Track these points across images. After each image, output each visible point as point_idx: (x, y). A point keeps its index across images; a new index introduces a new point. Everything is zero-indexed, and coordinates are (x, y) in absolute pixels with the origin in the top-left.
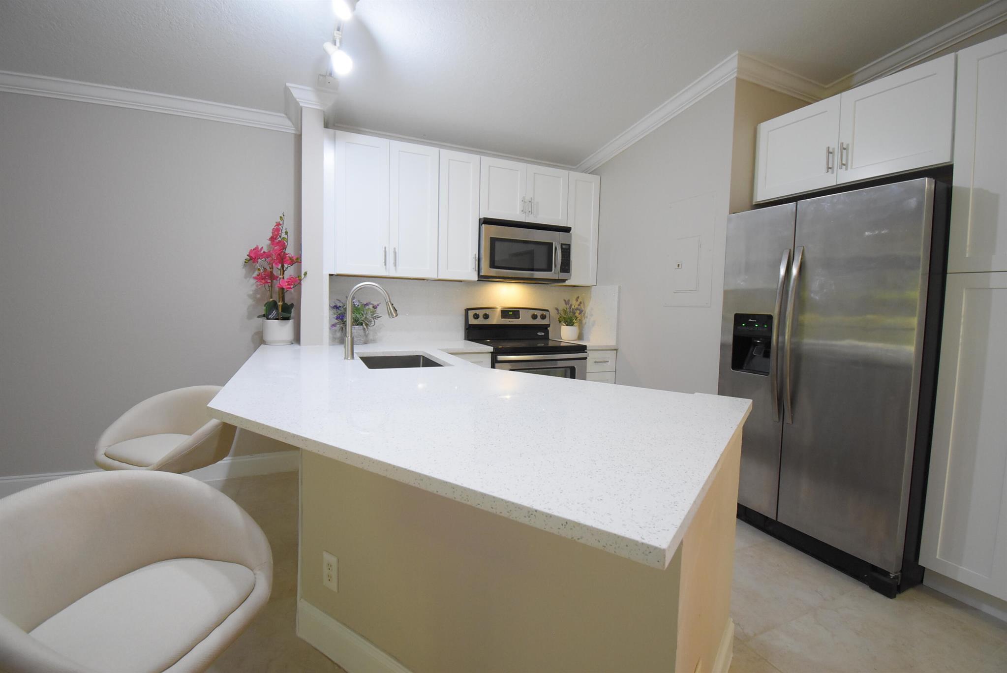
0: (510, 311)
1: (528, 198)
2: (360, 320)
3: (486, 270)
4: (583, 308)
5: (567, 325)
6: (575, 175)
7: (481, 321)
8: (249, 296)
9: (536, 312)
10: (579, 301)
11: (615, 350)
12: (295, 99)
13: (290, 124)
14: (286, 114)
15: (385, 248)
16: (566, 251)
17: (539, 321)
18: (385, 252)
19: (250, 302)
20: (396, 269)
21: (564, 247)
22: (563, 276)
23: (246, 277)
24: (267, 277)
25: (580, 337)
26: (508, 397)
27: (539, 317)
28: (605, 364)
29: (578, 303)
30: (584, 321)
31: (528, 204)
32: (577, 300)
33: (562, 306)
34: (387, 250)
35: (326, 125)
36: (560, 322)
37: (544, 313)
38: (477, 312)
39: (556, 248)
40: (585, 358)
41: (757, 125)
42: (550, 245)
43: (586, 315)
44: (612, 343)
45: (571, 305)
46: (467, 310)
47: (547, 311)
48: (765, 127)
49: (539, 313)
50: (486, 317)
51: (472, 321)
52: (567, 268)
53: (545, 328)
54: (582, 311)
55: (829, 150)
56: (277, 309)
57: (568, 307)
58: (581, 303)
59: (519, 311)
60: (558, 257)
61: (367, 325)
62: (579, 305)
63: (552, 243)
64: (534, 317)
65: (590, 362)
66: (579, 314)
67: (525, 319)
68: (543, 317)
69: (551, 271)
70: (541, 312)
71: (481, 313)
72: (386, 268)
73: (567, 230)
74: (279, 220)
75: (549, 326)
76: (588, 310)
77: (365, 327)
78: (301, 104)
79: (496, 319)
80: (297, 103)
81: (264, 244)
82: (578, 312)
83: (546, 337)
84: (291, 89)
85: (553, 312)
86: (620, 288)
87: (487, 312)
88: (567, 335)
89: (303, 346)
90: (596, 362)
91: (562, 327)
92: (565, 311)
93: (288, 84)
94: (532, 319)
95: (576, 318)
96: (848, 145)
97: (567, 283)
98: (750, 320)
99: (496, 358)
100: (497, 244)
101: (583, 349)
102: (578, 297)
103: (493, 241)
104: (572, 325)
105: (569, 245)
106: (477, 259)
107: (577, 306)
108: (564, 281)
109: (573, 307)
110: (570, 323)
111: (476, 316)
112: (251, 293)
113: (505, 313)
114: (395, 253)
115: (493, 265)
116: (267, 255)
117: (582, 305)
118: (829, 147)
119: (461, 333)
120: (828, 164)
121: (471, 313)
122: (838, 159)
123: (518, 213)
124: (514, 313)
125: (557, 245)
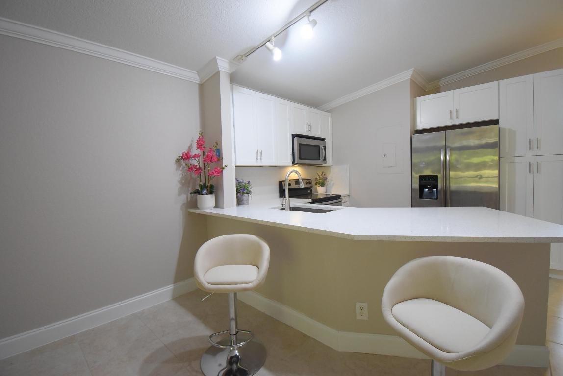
1: (308, 124)
3: (297, 160)
5: (320, 186)
8: (179, 181)
9: (307, 181)
11: (348, 196)
12: (218, 66)
13: (198, 78)
14: (198, 72)
15: (257, 150)
17: (308, 185)
18: (257, 153)
19: (179, 185)
20: (261, 161)
21: (324, 147)
22: (323, 162)
23: (176, 170)
27: (308, 183)
31: (309, 127)
35: (231, 81)
39: (321, 149)
40: (341, 201)
41: (415, 98)
42: (319, 147)
43: (328, 180)
44: (347, 192)
46: (280, 182)
47: (312, 180)
48: (419, 100)
52: (325, 158)
53: (310, 188)
56: (207, 188)
64: (306, 183)
66: (326, 180)
68: (310, 183)
69: (320, 160)
70: (309, 180)
72: (257, 161)
75: (312, 187)
76: (329, 178)
79: (293, 185)
80: (219, 69)
83: (311, 193)
84: (217, 60)
86: (349, 166)
91: (318, 187)
93: (217, 57)
96: (458, 110)
97: (325, 165)
98: (427, 178)
100: (302, 147)
102: (323, 172)
103: (300, 145)
104: (323, 186)
105: (326, 147)
106: (292, 155)
108: (323, 164)
110: (322, 184)
112: (180, 179)
114: (261, 153)
115: (300, 158)
118: (450, 110)
120: (450, 116)
121: (283, 183)
122: (454, 115)
123: (305, 131)
124: (297, 182)
125: (321, 146)
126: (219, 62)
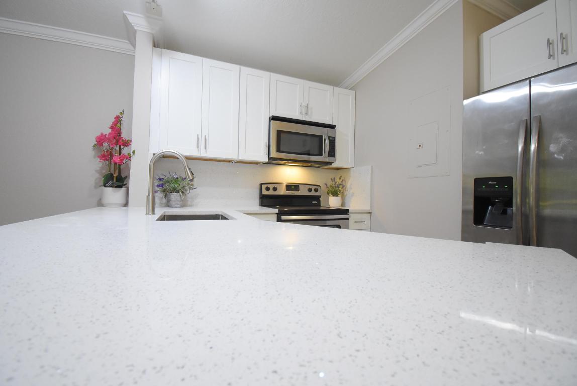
0: (293, 186)
1: (305, 104)
2: (178, 189)
3: (274, 154)
4: (344, 184)
5: (333, 196)
6: (337, 90)
7: (271, 192)
9: (311, 187)
10: (342, 179)
11: (369, 213)
12: (130, 23)
14: (129, 41)
15: (198, 135)
16: (332, 142)
17: (313, 193)
18: (198, 139)
20: (206, 151)
21: (331, 139)
22: (330, 159)
24: (107, 157)
25: (343, 204)
26: (291, 248)
27: (313, 190)
28: (362, 224)
29: (341, 180)
30: (345, 194)
31: (305, 108)
32: (340, 178)
33: (330, 183)
34: (200, 137)
35: (155, 45)
36: (328, 194)
37: (317, 187)
38: (268, 186)
39: (325, 140)
40: (348, 219)
41: (480, 35)
42: (320, 137)
43: (347, 189)
44: (367, 208)
45: (336, 182)
46: (261, 184)
47: (319, 186)
48: (486, 36)
49: (313, 188)
50: (275, 189)
51: (265, 192)
52: (333, 154)
53: (318, 198)
54: (344, 186)
55: (549, 41)
56: (113, 179)
57: (334, 183)
58: (343, 180)
59: (299, 186)
60: (326, 146)
61: (183, 192)
62: (342, 182)
63: (322, 136)
64: (310, 190)
65: (351, 221)
66: (342, 188)
67: (303, 192)
68: (316, 190)
69: (322, 155)
70: (315, 187)
71: (271, 187)
72: (198, 150)
73: (333, 127)
74: (118, 114)
75: (320, 196)
76: (348, 185)
77: (181, 194)
78: (135, 28)
79: (282, 191)
80: (133, 27)
81: (107, 131)
82: (341, 186)
83: (319, 204)
84: (127, 16)
85: (323, 187)
86: (372, 167)
87: (276, 186)
88: (334, 202)
89: (130, 208)
90: (355, 222)
91: (330, 197)
92: (331, 186)
93: (125, 12)
94: (308, 192)
95: (340, 191)
96: (566, 35)
97: (334, 165)
98: (490, 183)
99: (280, 218)
100: (282, 135)
101: (346, 212)
102: (341, 176)
103: (279, 133)
104: (337, 196)
105: (335, 138)
106: (268, 146)
107: (340, 183)
108: (331, 163)
109: (337, 183)
110: (335, 194)
111: (268, 189)
113: (289, 187)
114: (205, 139)
115: (278, 150)
116: (109, 140)
117: (344, 182)
118: (549, 39)
119: (257, 201)
120: (550, 52)
121: (264, 187)
122: (557, 48)
123: (297, 114)
124: (296, 187)
125: (325, 137)
126: (131, 19)
